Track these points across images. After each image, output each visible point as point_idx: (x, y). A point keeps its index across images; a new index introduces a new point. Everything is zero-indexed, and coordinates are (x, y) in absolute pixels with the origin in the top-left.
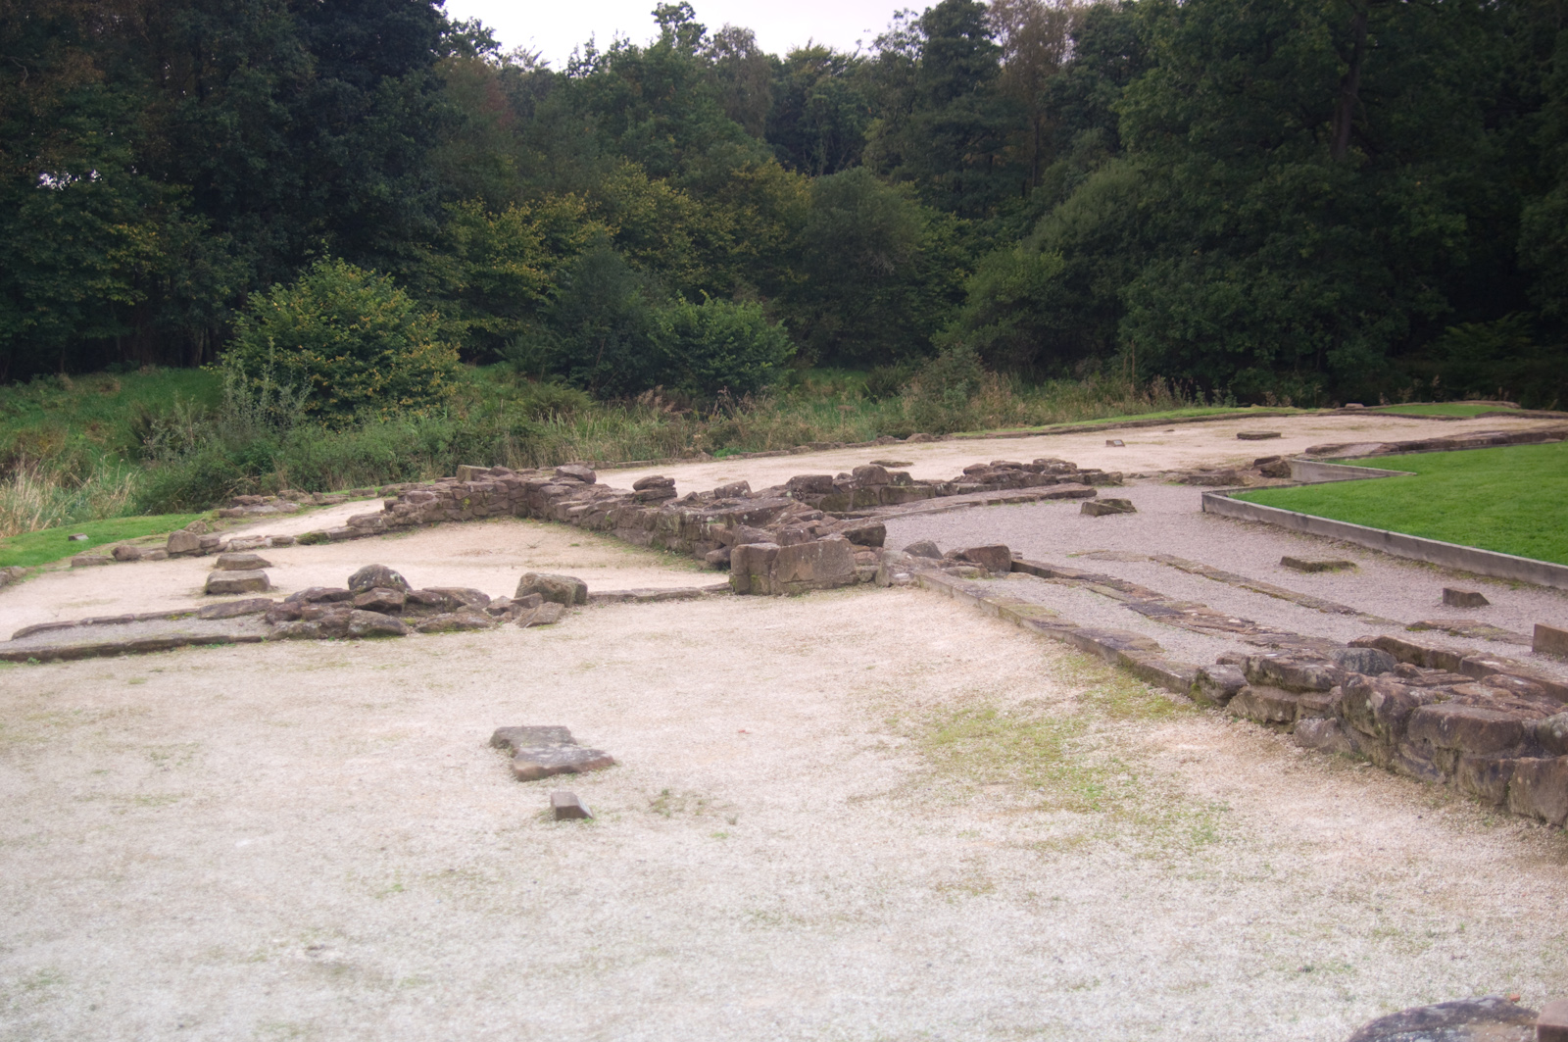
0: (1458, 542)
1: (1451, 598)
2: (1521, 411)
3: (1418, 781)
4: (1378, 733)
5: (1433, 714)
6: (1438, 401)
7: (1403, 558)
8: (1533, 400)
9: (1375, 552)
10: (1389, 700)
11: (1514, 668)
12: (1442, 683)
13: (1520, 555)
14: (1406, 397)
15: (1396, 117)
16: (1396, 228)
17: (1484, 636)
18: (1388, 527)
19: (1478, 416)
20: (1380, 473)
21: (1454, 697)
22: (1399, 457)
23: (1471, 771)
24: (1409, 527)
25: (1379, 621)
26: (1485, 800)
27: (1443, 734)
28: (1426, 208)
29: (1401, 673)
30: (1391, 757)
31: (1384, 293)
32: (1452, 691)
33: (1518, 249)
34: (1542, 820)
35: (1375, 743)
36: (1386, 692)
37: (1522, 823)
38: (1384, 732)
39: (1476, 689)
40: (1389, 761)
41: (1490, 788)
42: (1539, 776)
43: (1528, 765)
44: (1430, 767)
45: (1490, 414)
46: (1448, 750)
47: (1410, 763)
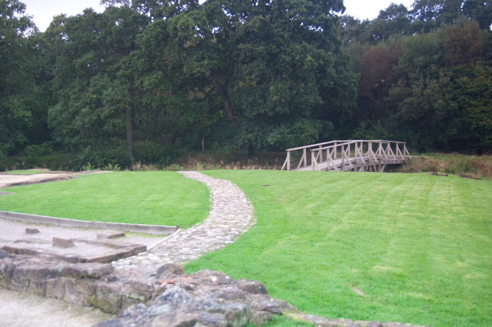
0: (30, 213)
1: (28, 231)
2: (50, 171)
3: (17, 291)
4: (4, 277)
5: (21, 269)
6: (25, 169)
7: (13, 220)
8: (54, 167)
9: (4, 218)
10: (7, 266)
11: (47, 252)
12: (24, 259)
13: (49, 216)
14: (14, 168)
15: (8, 80)
16: (9, 115)
17: (38, 242)
18: (7, 210)
19: (37, 174)
20: (5, 193)
21: (27, 263)
22: (11, 188)
23: (34, 286)
24: (14, 210)
25: (5, 241)
26: (39, 294)
27: (24, 275)
28: (19, 109)
29: (11, 257)
30: (8, 284)
31: (6, 135)
32: (27, 261)
33: (47, 122)
34: (56, 298)
35: (3, 281)
36: (5, 264)
37: (51, 300)
39: (35, 259)
40: (8, 286)
41: (40, 290)
42: (55, 284)
43: (51, 282)
44: (21, 286)
45: (41, 173)
46: (26, 280)
47: (15, 286)
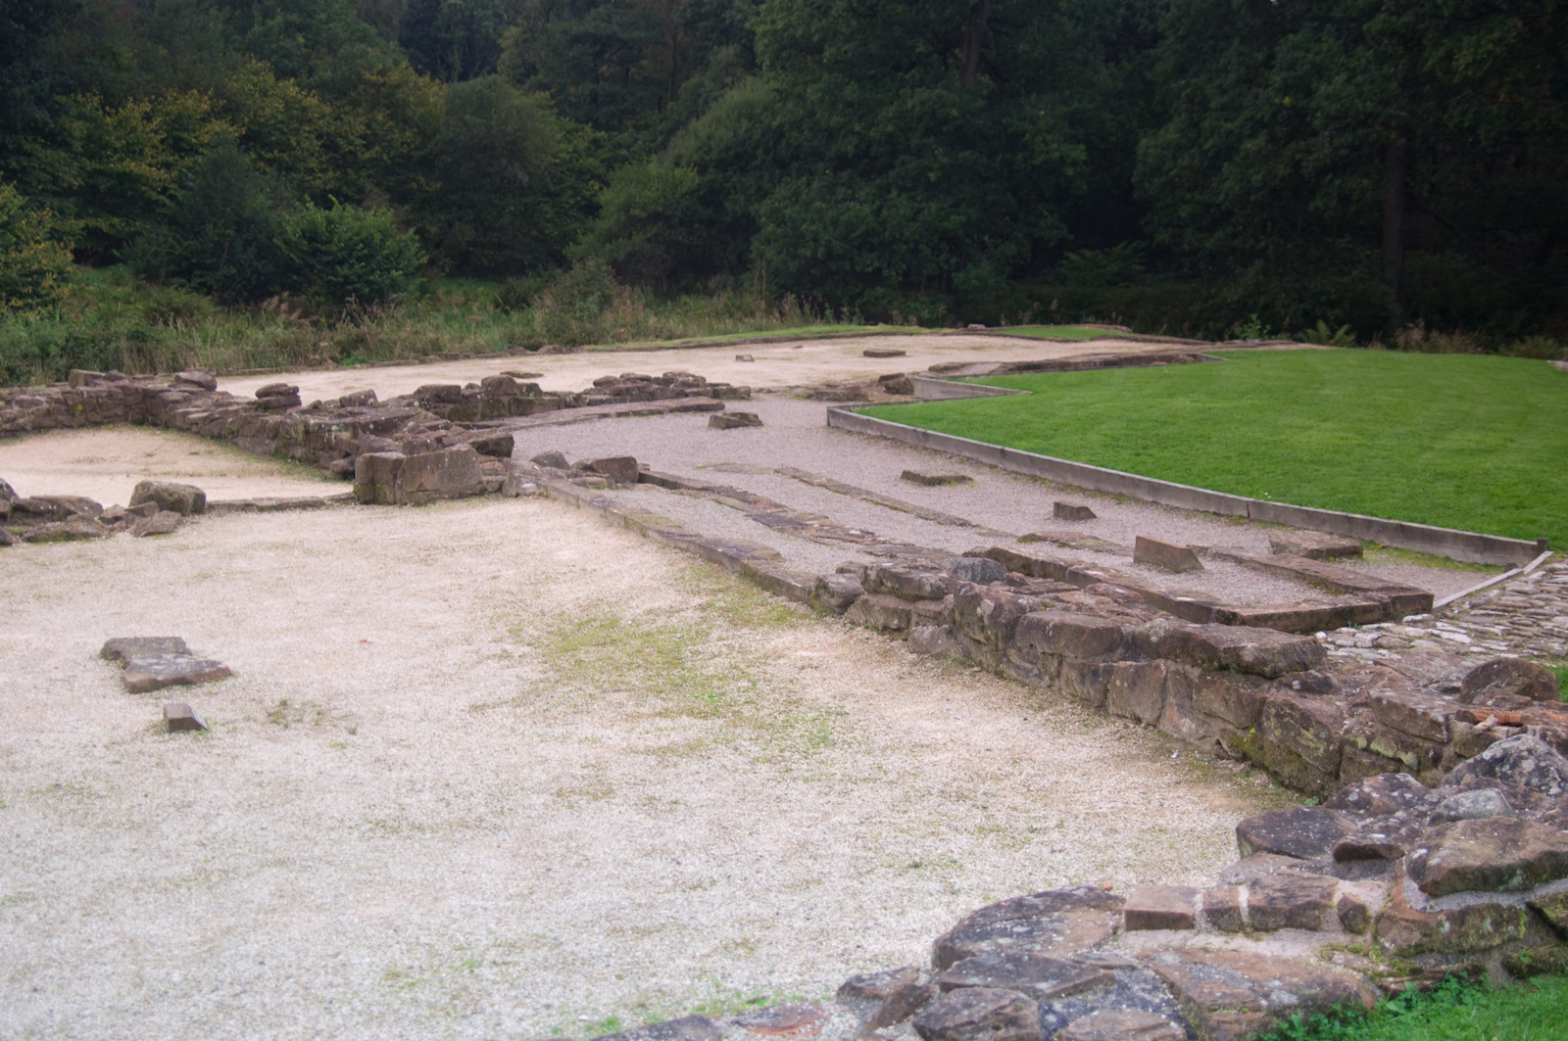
0: (1069, 458)
1: (1061, 511)
2: (1133, 335)
3: (1024, 685)
4: (988, 639)
5: (1040, 620)
6: (1057, 323)
7: (1017, 473)
8: (1144, 324)
9: (992, 467)
10: (999, 607)
11: (1116, 577)
12: (1049, 591)
13: (1126, 471)
14: (1025, 319)
15: (1022, 47)
16: (1020, 156)
17: (1090, 548)
18: (1003, 443)
19: (1092, 339)
20: (999, 391)
21: (1059, 605)
22: (1016, 376)
23: (1073, 675)
24: (1024, 443)
25: (993, 533)
26: (1085, 702)
27: (1048, 640)
28: (1049, 137)
29: (1011, 582)
30: (999, 662)
31: (1008, 218)
32: (1057, 599)
33: (1133, 180)
34: (1138, 720)
35: (985, 649)
36: (996, 599)
37: (1120, 723)
38: (993, 638)
39: (1080, 597)
40: (998, 666)
41: (1090, 690)
42: (1136, 679)
43: (1126, 669)
44: (1036, 671)
45: (1104, 337)
46: (1052, 655)
47: (1017, 667)
